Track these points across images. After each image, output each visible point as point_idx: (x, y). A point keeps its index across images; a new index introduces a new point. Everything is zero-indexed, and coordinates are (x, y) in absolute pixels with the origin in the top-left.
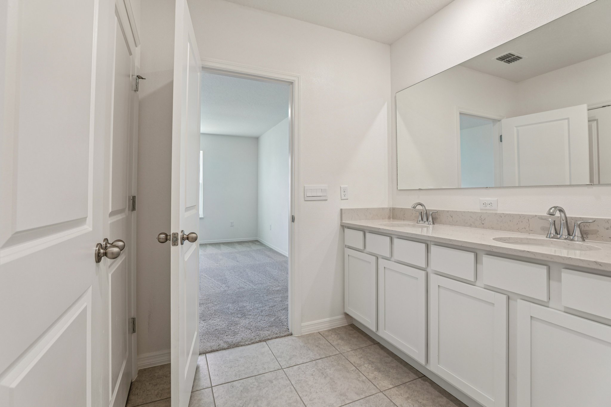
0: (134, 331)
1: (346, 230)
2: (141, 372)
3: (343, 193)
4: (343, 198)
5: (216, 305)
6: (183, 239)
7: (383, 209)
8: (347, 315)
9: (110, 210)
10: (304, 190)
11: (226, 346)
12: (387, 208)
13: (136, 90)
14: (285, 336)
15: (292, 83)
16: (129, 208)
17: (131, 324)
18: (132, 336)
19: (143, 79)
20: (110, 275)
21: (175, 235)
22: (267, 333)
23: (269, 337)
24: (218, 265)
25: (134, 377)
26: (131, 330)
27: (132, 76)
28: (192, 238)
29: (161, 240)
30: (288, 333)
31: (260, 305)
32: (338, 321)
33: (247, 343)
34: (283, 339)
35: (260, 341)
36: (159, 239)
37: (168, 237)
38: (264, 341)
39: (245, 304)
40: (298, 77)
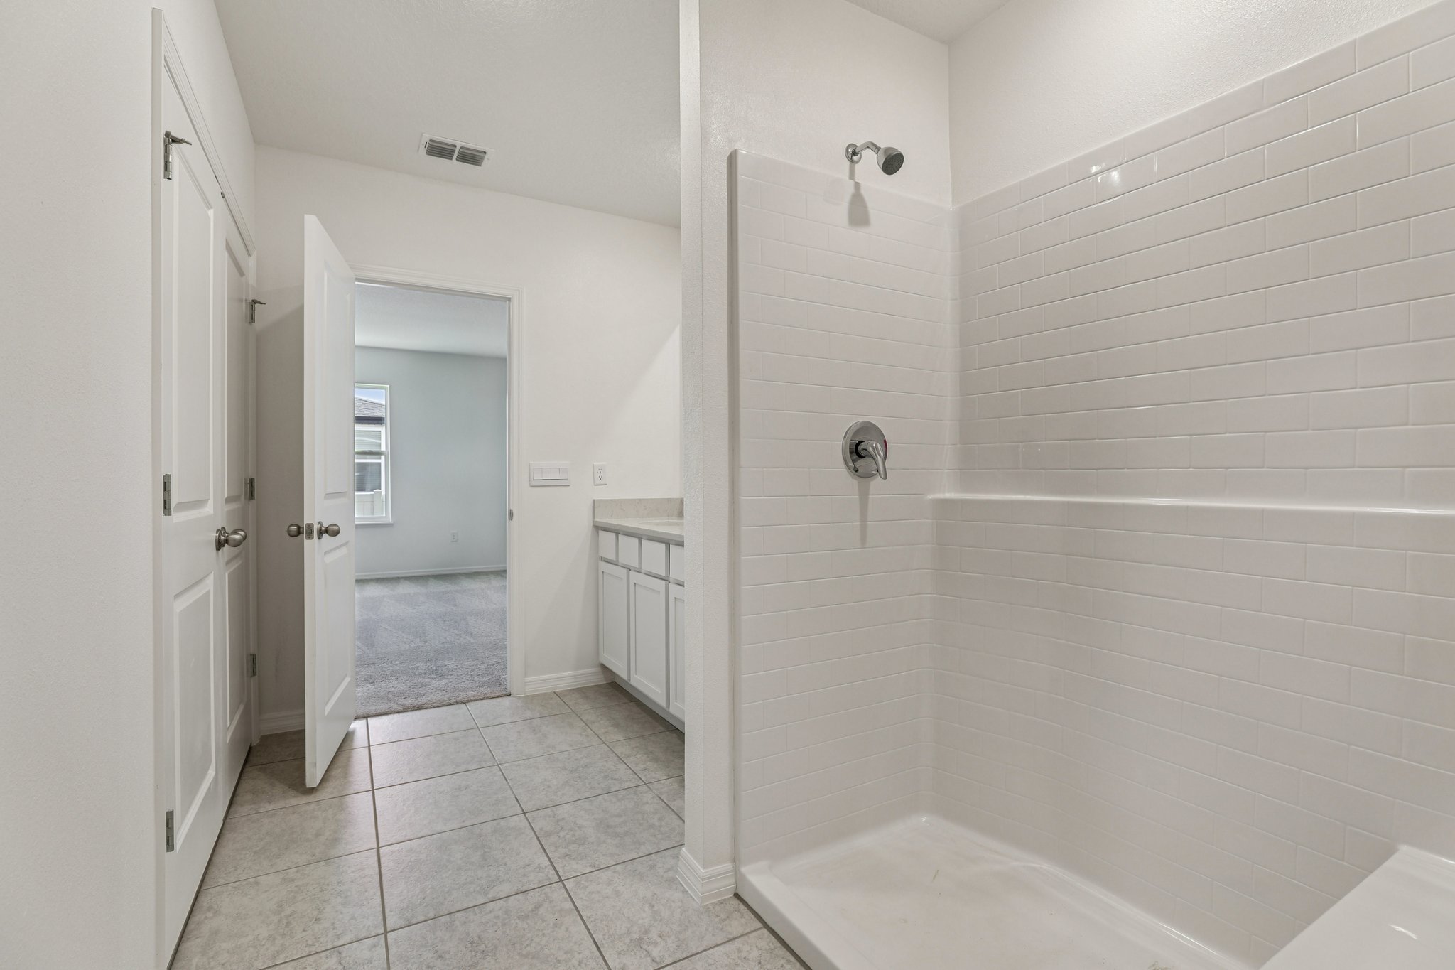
0: (254, 673)
1: (601, 533)
2: (264, 738)
3: (597, 475)
4: (598, 482)
5: (396, 665)
6: (321, 533)
7: (669, 500)
8: (604, 668)
9: (226, 496)
10: (530, 470)
11: (400, 708)
12: (676, 499)
13: (252, 320)
14: (498, 697)
15: (509, 300)
16: (245, 495)
17: (250, 664)
18: (252, 681)
19: (261, 303)
20: (227, 575)
21: (310, 527)
22: (470, 694)
23: (472, 698)
24: (414, 611)
25: (255, 742)
26: (251, 671)
27: (246, 300)
28: (333, 531)
29: (292, 533)
30: (505, 693)
31: (474, 663)
32: (590, 676)
33: (435, 705)
34: (494, 700)
35: (457, 703)
36: (289, 532)
37: (301, 530)
38: (462, 703)
39: (447, 663)
40: (519, 291)
